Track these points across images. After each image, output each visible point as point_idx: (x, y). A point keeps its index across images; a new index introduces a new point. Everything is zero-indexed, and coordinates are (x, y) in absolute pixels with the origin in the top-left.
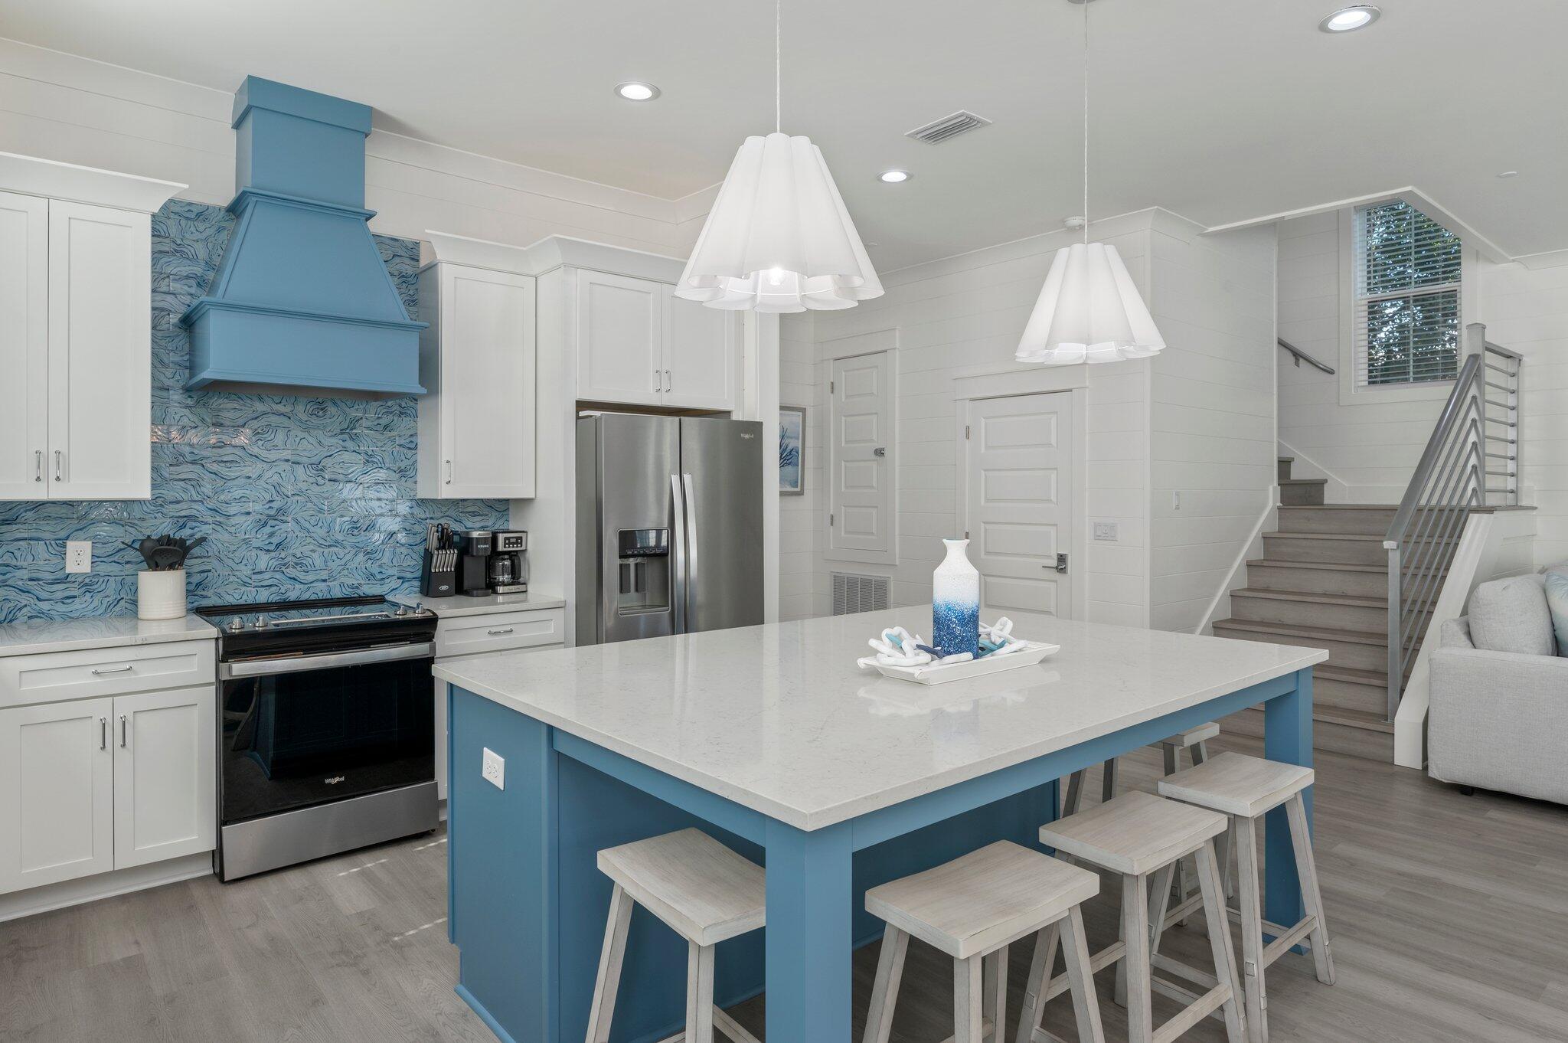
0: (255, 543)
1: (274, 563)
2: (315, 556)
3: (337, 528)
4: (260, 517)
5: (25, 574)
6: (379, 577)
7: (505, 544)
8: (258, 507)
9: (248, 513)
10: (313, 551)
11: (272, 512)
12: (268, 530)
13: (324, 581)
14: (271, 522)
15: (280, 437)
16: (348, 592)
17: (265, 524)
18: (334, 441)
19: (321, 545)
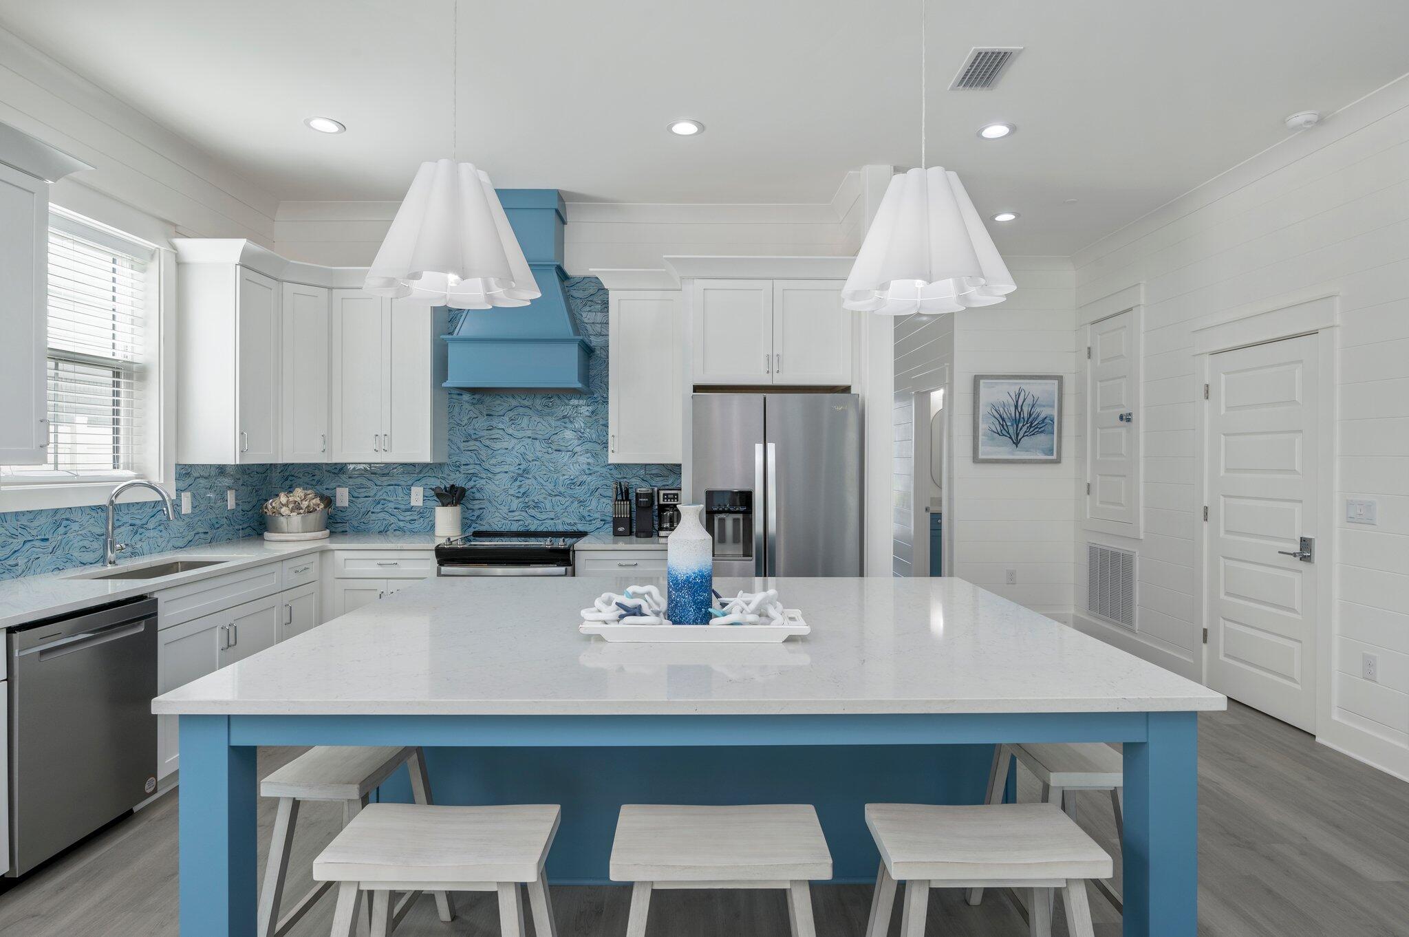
0: (511, 492)
1: (521, 505)
2: (547, 502)
3: (561, 484)
4: (513, 474)
5: (392, 505)
6: (588, 518)
7: (664, 499)
8: (512, 468)
9: (506, 472)
10: (545, 498)
11: (520, 472)
12: (518, 483)
13: (552, 519)
14: (520, 478)
15: (526, 420)
16: (569, 528)
17: (516, 480)
18: (559, 423)
19: (550, 495)
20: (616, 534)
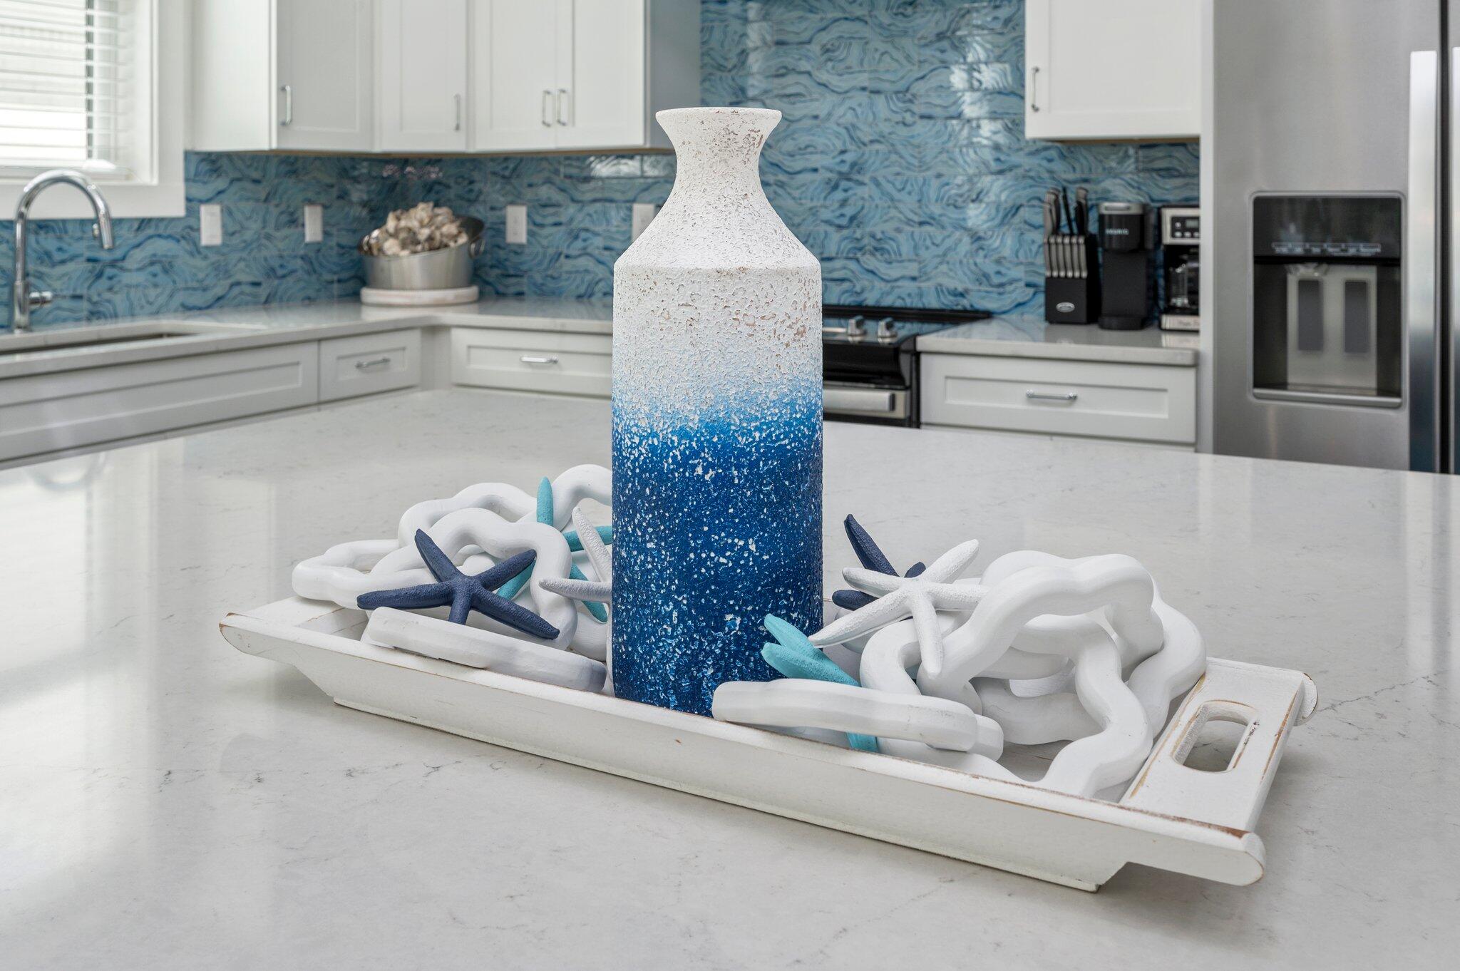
0: (826, 214)
1: (847, 245)
2: (901, 238)
3: (933, 196)
4: (829, 175)
6: (996, 280)
7: (1174, 230)
8: (827, 161)
9: (815, 170)
10: (898, 230)
11: (845, 168)
12: (839, 195)
13: (914, 279)
14: (844, 184)
15: (856, 50)
16: (947, 302)
17: (836, 187)
18: (928, 52)
19: (909, 222)
20: (1053, 317)
